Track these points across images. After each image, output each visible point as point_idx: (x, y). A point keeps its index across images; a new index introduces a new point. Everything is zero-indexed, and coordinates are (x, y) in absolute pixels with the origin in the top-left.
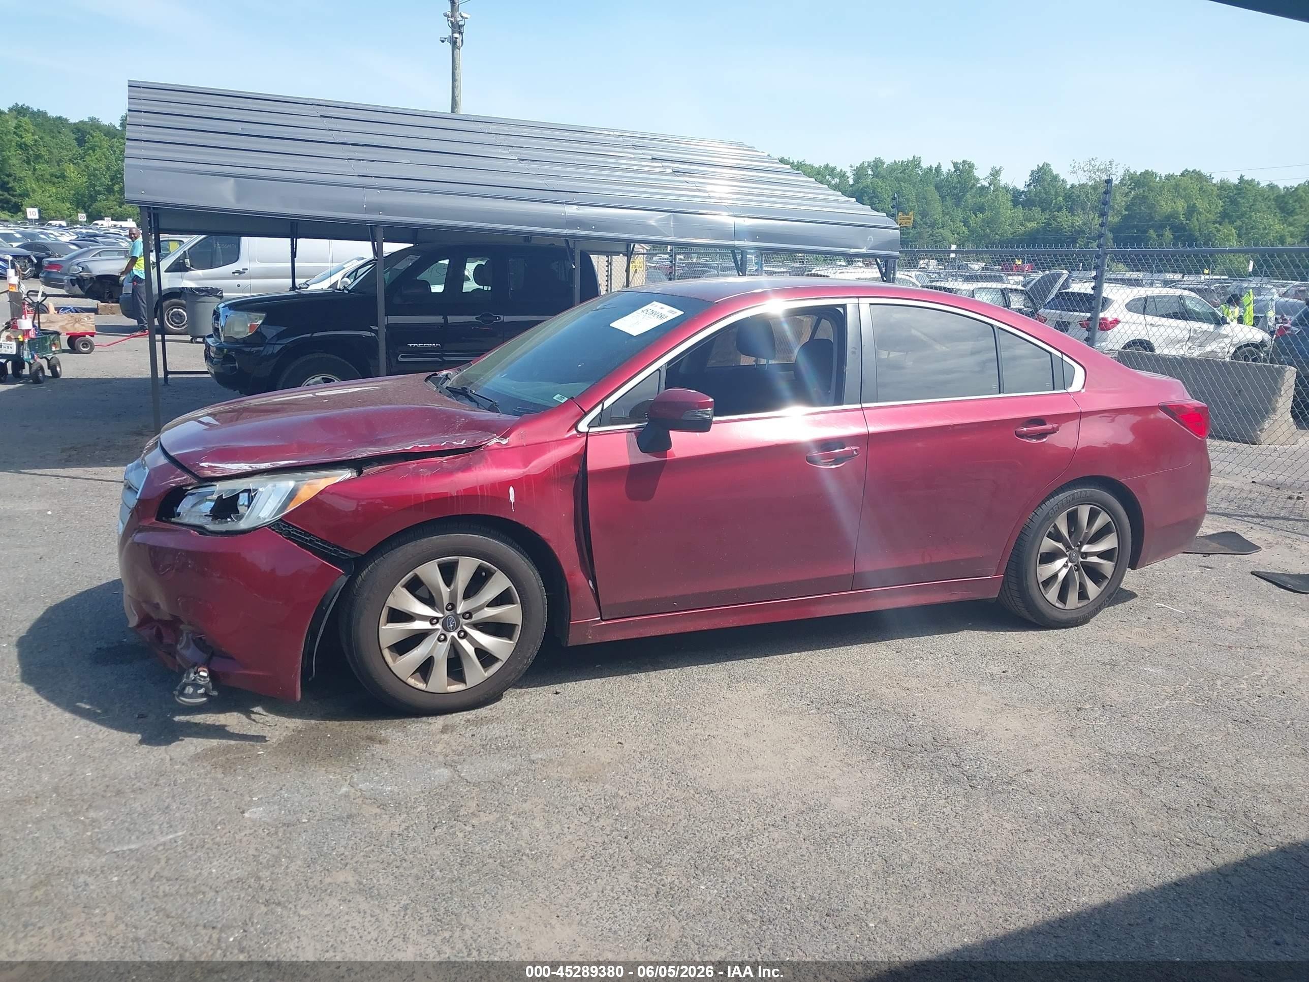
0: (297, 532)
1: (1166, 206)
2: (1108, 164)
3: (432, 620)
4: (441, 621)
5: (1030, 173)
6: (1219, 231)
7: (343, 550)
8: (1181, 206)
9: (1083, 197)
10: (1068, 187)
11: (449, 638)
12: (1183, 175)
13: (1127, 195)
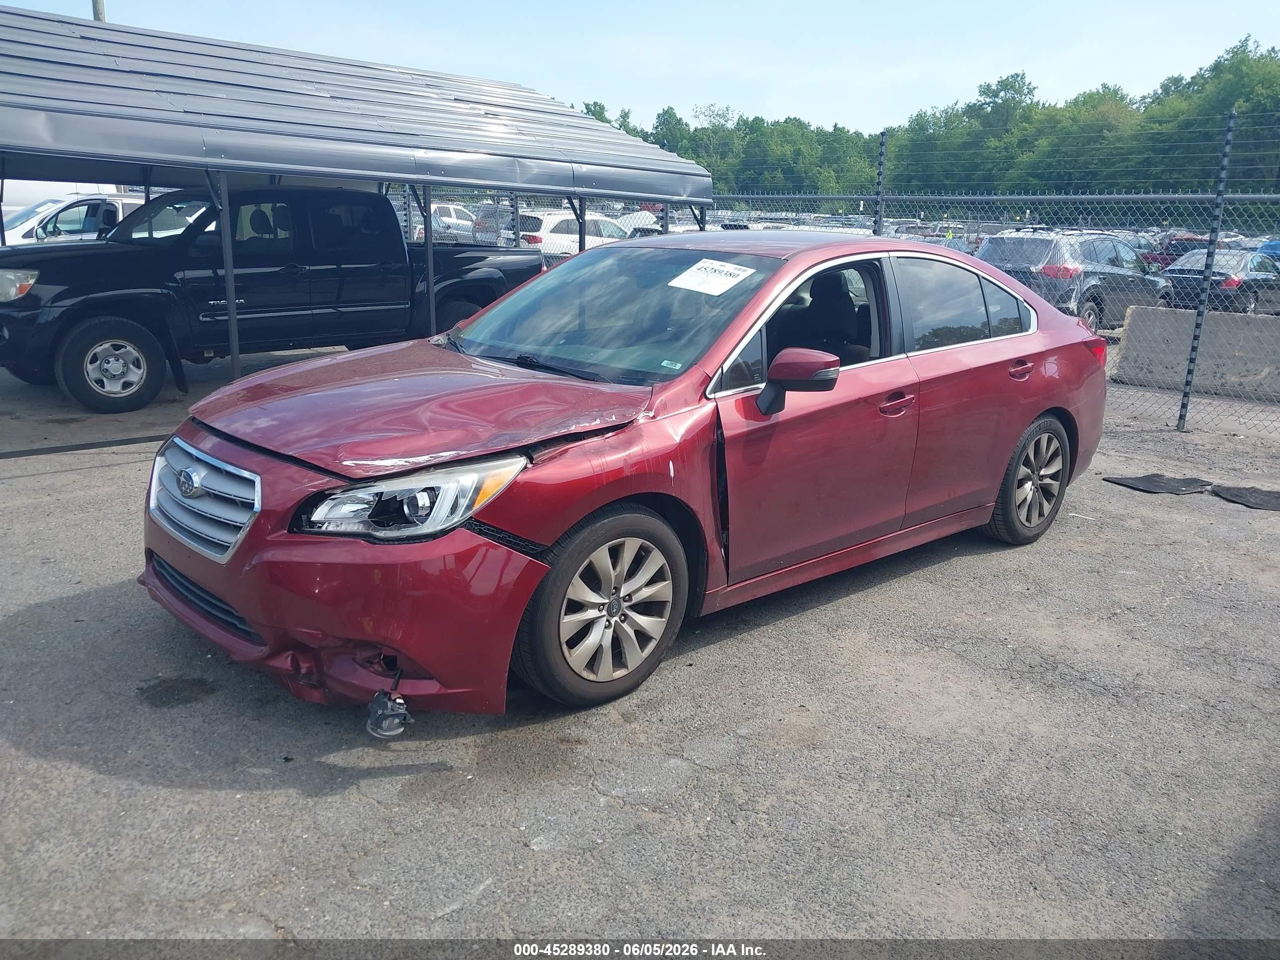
0: (488, 529)
1: (779, 149)
2: (725, 110)
3: (599, 606)
4: (606, 606)
5: (656, 116)
6: (820, 173)
7: (533, 543)
8: (788, 150)
9: (706, 140)
10: (692, 130)
11: (613, 623)
12: (786, 122)
13: (743, 138)
